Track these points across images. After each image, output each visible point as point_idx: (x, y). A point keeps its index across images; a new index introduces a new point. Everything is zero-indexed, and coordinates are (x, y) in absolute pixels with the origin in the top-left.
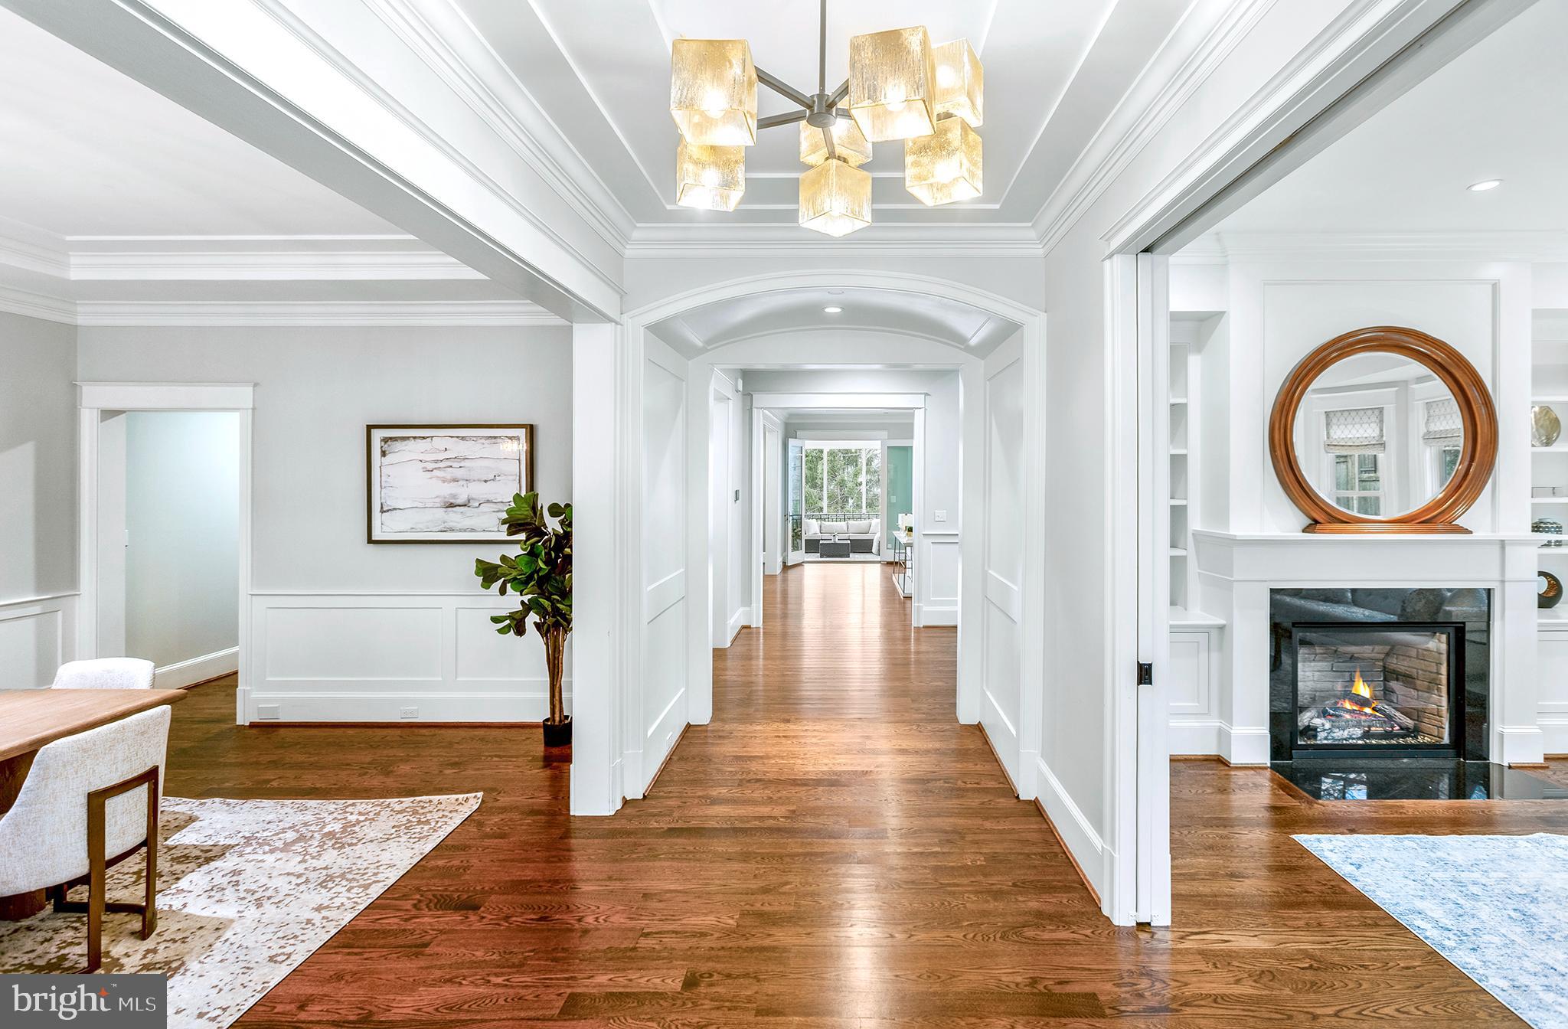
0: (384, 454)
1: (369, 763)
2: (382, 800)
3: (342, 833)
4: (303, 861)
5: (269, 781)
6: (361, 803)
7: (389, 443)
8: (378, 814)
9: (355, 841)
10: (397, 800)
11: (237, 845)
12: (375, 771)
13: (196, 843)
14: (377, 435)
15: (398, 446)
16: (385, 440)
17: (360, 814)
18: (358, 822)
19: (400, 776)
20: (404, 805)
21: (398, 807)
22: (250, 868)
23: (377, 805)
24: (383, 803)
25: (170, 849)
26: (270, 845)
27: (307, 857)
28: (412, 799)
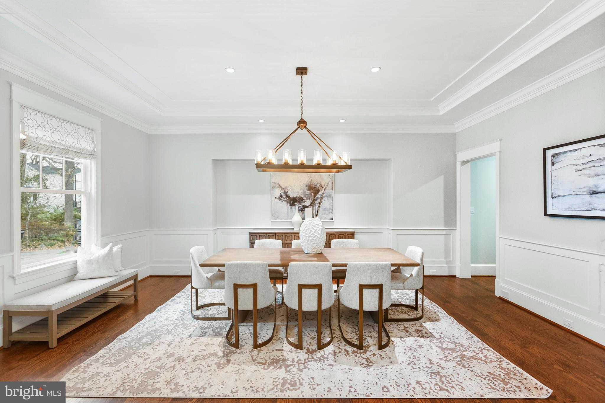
0: (553, 164)
1: (522, 337)
2: (502, 357)
3: (468, 359)
4: (441, 359)
5: (476, 321)
6: (493, 352)
7: (556, 157)
8: (491, 362)
9: (467, 366)
10: (508, 361)
11: (435, 337)
12: (519, 342)
13: (428, 329)
14: (549, 153)
15: (560, 158)
16: (554, 156)
17: (485, 356)
18: (480, 359)
19: (528, 352)
20: (509, 367)
21: (504, 365)
22: (426, 347)
23: (497, 358)
24: (501, 358)
25: (421, 326)
26: (442, 345)
27: (444, 359)
28: (515, 366)
